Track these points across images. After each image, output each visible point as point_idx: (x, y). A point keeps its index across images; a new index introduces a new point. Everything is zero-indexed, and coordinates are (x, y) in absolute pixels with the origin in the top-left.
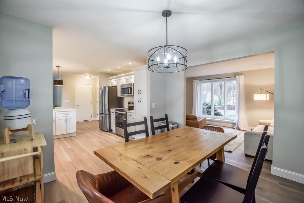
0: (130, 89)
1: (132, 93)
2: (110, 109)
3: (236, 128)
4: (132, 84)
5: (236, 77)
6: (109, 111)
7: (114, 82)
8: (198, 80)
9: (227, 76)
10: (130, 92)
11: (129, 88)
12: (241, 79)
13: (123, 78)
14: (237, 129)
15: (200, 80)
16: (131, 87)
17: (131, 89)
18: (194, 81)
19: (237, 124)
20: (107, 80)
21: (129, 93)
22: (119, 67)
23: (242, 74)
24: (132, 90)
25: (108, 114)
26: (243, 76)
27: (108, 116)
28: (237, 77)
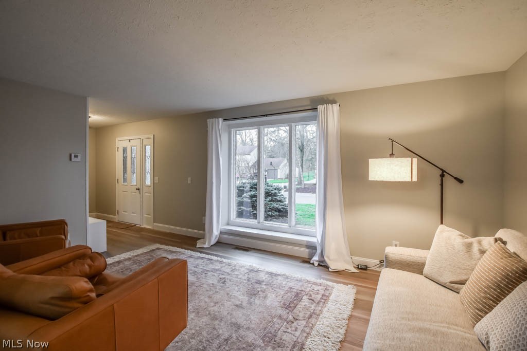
3: (316, 264)
5: (317, 109)
8: (221, 120)
9: (293, 108)
12: (332, 115)
14: (319, 265)
15: (225, 120)
18: (210, 121)
19: (319, 251)
23: (333, 102)
26: (336, 107)
28: (321, 108)
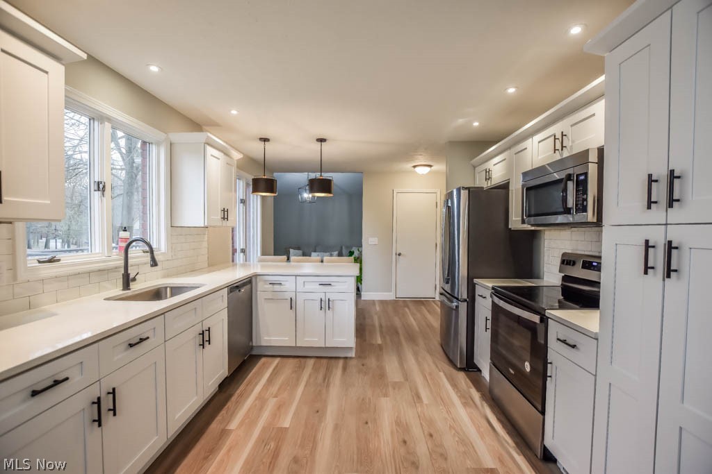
0: (571, 186)
1: (585, 209)
2: (476, 281)
4: (586, 153)
6: (471, 288)
7: (497, 168)
10: (571, 202)
11: (569, 177)
13: (537, 138)
16: (578, 170)
17: (582, 185)
20: (474, 167)
21: (567, 211)
22: (511, 90)
24: (585, 192)
25: (465, 300)
27: (463, 308)
